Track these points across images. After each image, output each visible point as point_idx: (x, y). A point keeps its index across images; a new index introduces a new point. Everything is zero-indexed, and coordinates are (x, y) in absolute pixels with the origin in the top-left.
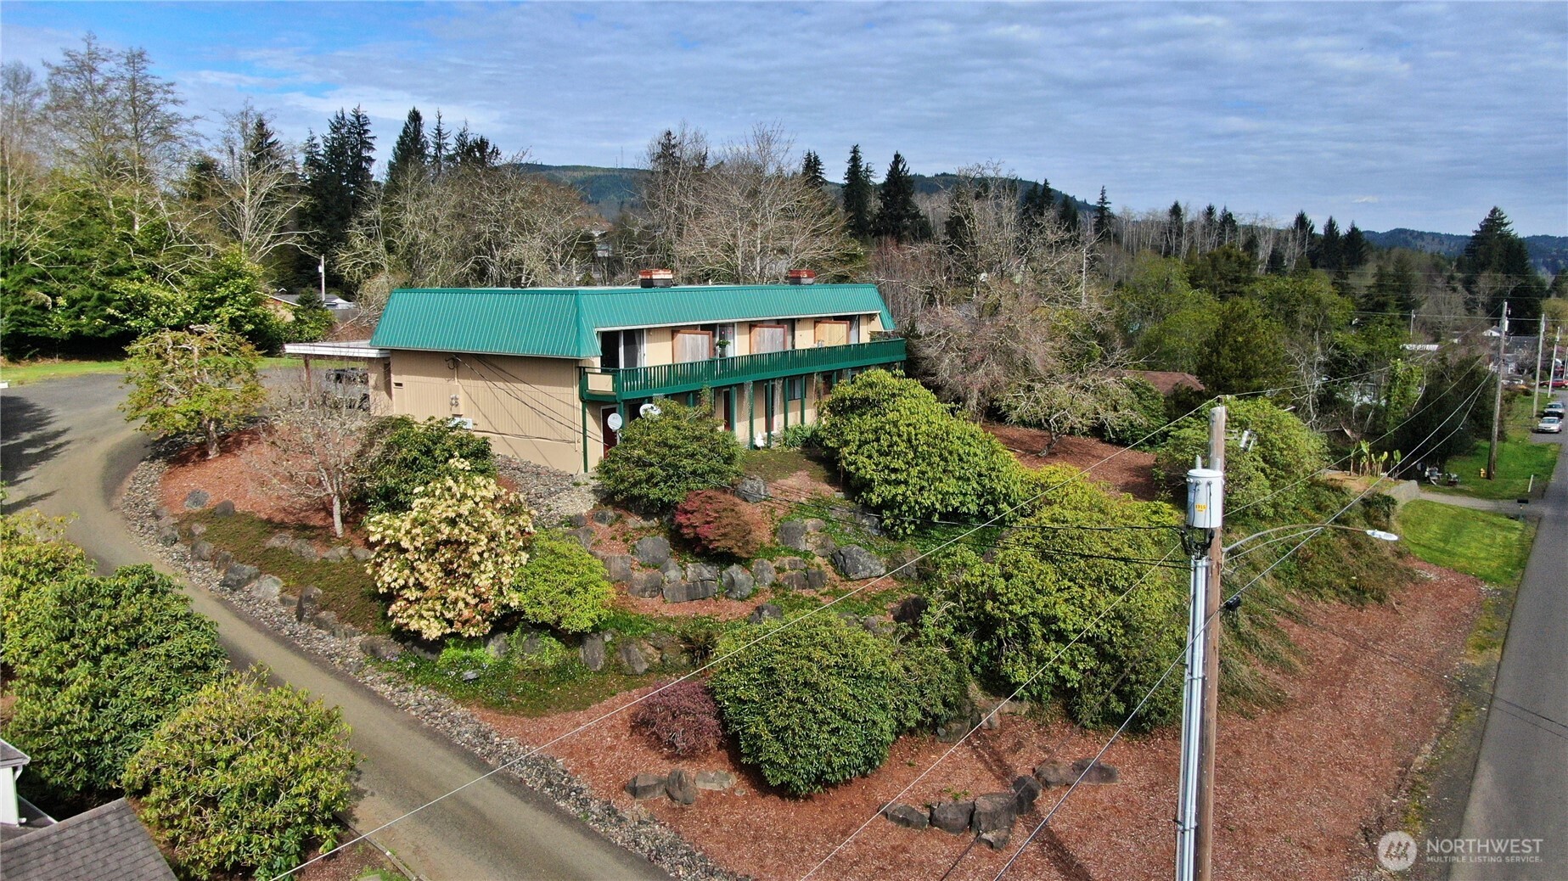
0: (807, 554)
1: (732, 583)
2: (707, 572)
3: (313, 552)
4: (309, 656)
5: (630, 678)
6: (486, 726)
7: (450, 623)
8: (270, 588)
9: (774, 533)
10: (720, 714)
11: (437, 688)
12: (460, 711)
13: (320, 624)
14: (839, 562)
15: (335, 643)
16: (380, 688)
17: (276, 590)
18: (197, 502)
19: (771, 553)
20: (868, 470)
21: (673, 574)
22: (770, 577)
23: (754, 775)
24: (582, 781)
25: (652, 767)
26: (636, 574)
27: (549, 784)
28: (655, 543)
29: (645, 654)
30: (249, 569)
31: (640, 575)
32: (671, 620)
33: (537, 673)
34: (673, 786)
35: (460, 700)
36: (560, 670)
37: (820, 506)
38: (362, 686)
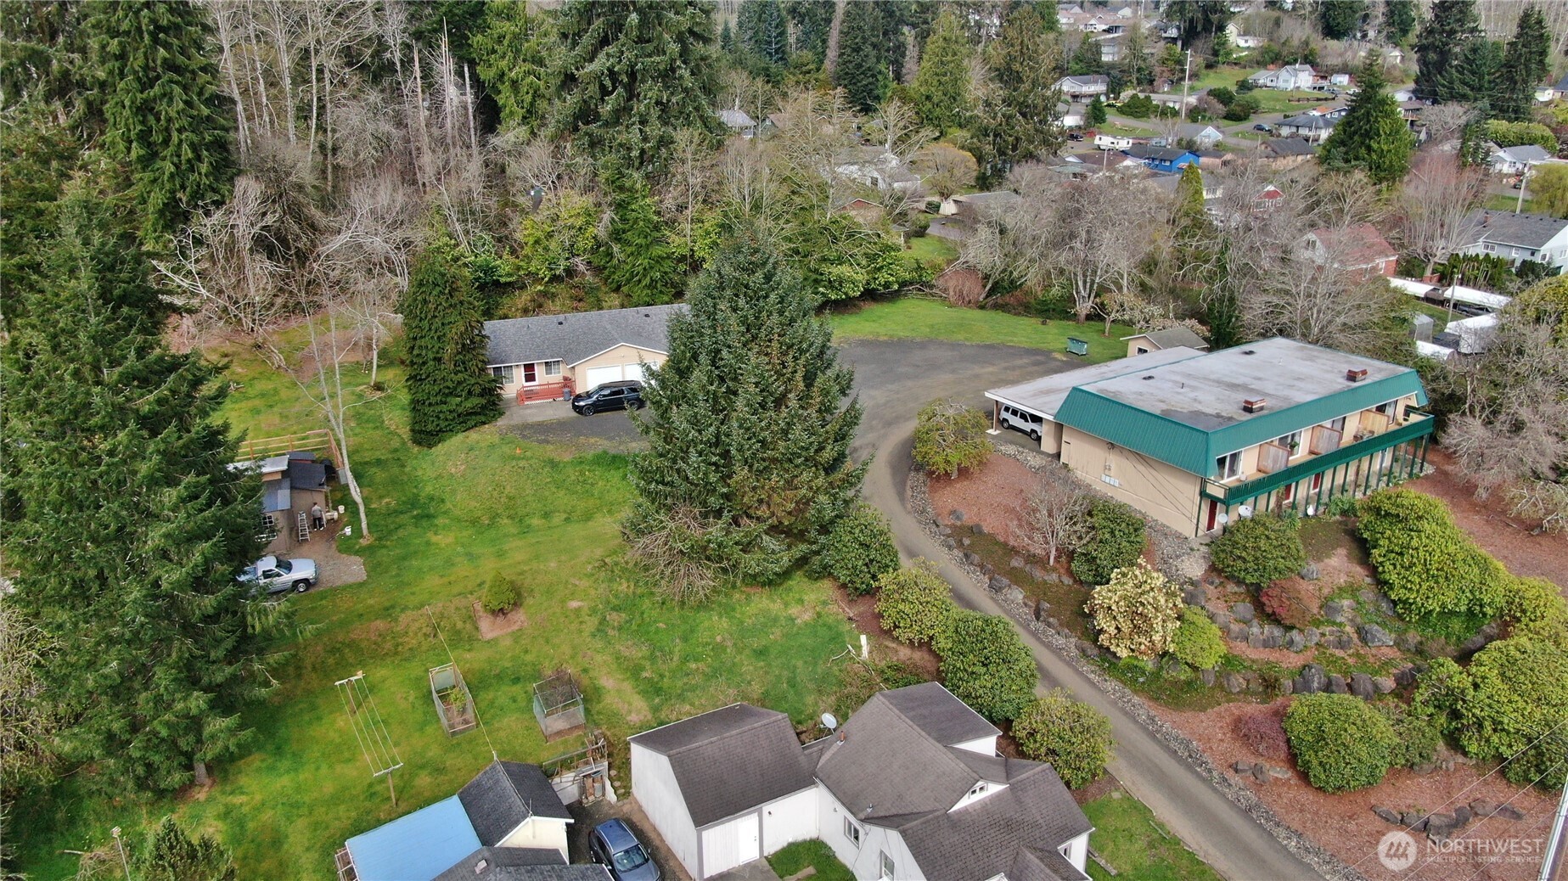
0: (1341, 624)
1: (1291, 642)
2: (1277, 632)
3: (1038, 574)
4: (1048, 646)
5: (1229, 696)
6: (1153, 713)
7: (1133, 651)
8: (1018, 595)
9: (1321, 608)
10: (1288, 741)
11: (1122, 682)
12: (1136, 699)
13: (1049, 624)
14: (1361, 632)
15: (1061, 641)
16: (1092, 676)
17: (1021, 597)
18: (958, 518)
19: (1317, 623)
20: (1393, 578)
21: (1255, 630)
22: (1316, 639)
23: (1304, 776)
24: (1206, 757)
25: (1246, 759)
26: (1232, 626)
27: (1190, 756)
28: (1245, 608)
29: (1238, 682)
30: (1005, 581)
31: (1235, 627)
32: (1253, 661)
33: (1175, 683)
34: (1257, 771)
35: (1135, 692)
36: (1189, 683)
37: (1352, 590)
38: (1081, 674)
